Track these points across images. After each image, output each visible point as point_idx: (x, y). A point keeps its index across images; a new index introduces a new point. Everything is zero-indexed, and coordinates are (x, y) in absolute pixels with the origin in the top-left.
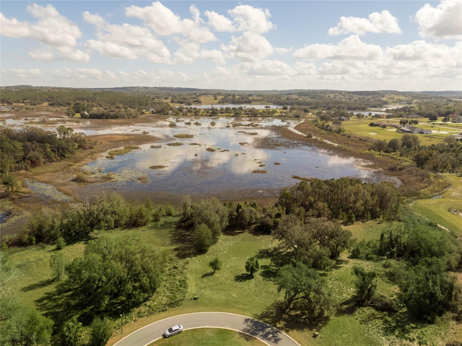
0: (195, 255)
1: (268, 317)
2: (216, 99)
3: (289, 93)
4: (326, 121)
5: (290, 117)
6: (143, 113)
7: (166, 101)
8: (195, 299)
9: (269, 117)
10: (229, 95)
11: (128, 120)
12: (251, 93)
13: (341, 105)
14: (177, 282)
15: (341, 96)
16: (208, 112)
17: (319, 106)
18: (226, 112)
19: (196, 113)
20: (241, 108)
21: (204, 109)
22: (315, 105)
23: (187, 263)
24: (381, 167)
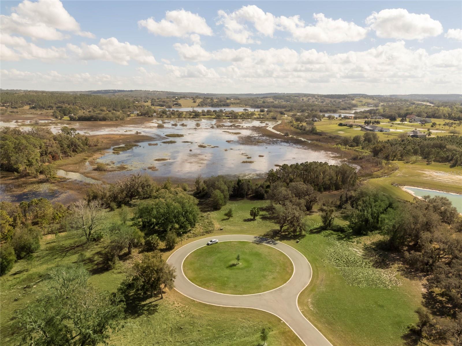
0: (213, 211)
1: (268, 236)
2: (195, 102)
3: (265, 96)
4: (301, 122)
5: (268, 119)
6: (129, 116)
7: (146, 104)
8: (221, 229)
9: (249, 118)
10: (208, 98)
11: (117, 122)
12: (228, 97)
13: (314, 107)
14: (206, 223)
15: (314, 99)
16: (191, 115)
17: (293, 109)
18: (208, 115)
19: (180, 115)
20: (221, 111)
21: (187, 112)
22: (290, 108)
23: (209, 214)
24: (346, 157)
